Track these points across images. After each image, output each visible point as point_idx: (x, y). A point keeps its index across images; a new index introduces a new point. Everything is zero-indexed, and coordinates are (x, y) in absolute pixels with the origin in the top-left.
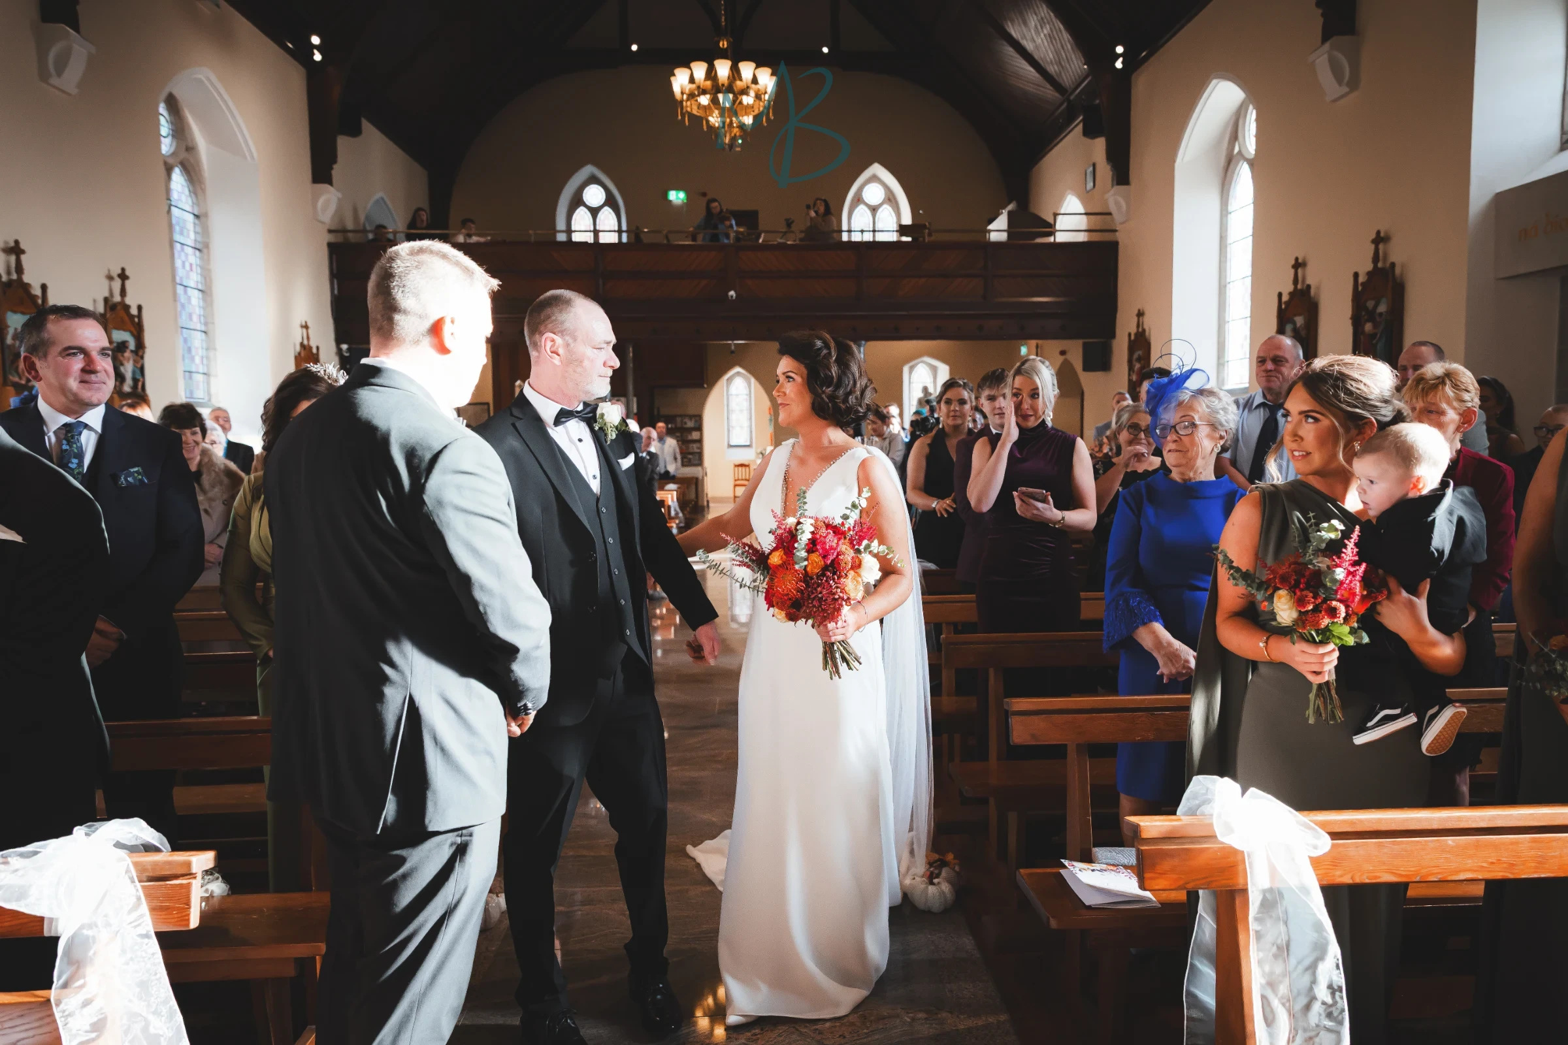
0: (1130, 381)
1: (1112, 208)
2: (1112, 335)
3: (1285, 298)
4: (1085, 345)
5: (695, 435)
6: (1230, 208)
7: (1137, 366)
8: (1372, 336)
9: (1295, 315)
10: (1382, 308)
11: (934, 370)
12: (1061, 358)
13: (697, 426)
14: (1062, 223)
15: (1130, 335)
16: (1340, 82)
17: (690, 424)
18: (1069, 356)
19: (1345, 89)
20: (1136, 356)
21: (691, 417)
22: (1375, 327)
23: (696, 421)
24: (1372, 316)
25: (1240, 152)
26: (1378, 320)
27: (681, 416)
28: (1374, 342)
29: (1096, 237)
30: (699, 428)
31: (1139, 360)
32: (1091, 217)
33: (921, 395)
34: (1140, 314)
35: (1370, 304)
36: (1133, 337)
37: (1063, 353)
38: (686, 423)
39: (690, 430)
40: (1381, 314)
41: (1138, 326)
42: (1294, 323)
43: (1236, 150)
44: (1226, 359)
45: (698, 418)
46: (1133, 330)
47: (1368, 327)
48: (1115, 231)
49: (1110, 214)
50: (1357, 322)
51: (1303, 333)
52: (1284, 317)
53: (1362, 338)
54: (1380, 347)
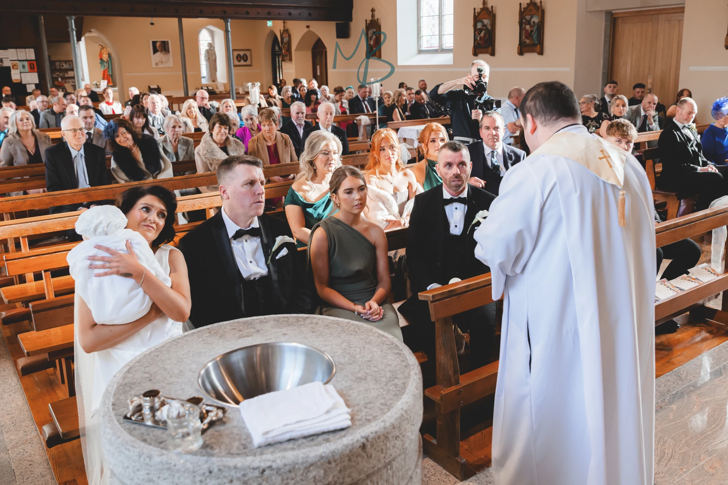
2: (351, 20)
3: (478, 11)
4: (337, 24)
5: (70, 74)
7: (372, 37)
9: (483, 19)
11: (212, 33)
12: (307, 30)
13: (71, 68)
15: (365, 20)
17: (65, 66)
18: (311, 29)
20: (371, 32)
21: (66, 62)
22: (531, 27)
23: (70, 64)
24: (529, 22)
27: (59, 61)
28: (533, 33)
30: (72, 70)
34: (373, 10)
35: (528, 17)
36: (368, 22)
37: (308, 27)
38: (63, 66)
39: (67, 70)
41: (373, 16)
42: (483, 22)
44: (422, 35)
45: (70, 63)
46: (368, 18)
50: (521, 24)
51: (489, 27)
52: (477, 19)
53: (524, 32)
54: (535, 36)
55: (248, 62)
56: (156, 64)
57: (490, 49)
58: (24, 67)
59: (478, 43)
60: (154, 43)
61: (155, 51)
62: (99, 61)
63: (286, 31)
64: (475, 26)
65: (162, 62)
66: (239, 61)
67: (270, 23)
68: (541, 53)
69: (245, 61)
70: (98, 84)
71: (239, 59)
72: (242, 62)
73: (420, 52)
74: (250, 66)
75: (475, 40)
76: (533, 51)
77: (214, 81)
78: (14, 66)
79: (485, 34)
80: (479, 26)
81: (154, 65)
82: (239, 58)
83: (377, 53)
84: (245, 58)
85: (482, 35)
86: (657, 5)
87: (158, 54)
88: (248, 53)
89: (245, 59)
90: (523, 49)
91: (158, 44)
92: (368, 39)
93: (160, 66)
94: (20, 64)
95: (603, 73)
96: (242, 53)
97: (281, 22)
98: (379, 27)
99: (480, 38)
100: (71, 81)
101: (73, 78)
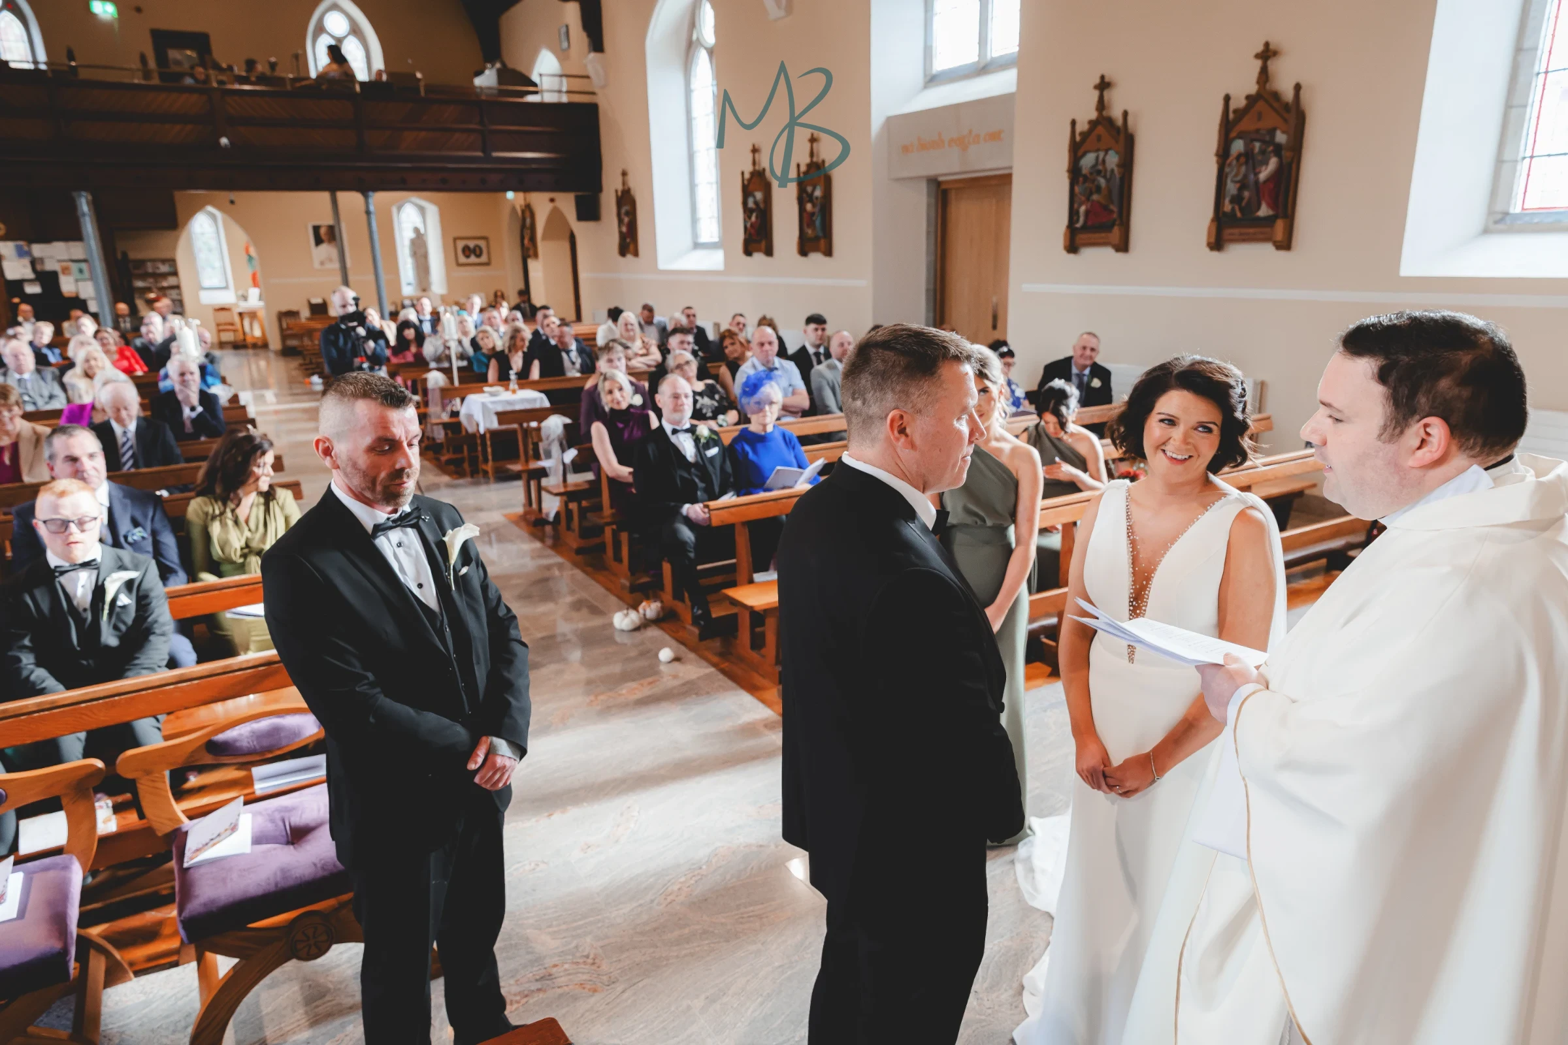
0: (621, 233)
1: (591, 73)
2: (600, 190)
3: (747, 176)
4: (577, 199)
5: (171, 281)
6: (693, 86)
7: (626, 220)
8: (813, 214)
9: (757, 190)
10: (818, 193)
11: (422, 210)
12: (551, 205)
13: (171, 270)
14: (546, 83)
15: (616, 191)
16: (779, 7)
17: (164, 268)
18: (560, 206)
19: (782, 13)
20: (623, 210)
21: (164, 261)
22: (814, 206)
23: (170, 266)
24: (811, 198)
25: (698, 39)
26: (815, 200)
27: (151, 260)
28: (814, 218)
29: (577, 99)
30: (175, 273)
31: (627, 214)
32: (572, 79)
33: (412, 235)
34: (624, 174)
35: (809, 189)
36: (619, 194)
37: (552, 200)
38: (158, 268)
39: (164, 276)
40: (817, 198)
41: (624, 183)
42: (754, 197)
43: (694, 37)
44: (698, 218)
45: (171, 263)
46: (620, 187)
47: (809, 207)
48: (593, 93)
49: (588, 77)
50: (801, 202)
51: (762, 206)
52: (747, 191)
53: (805, 215)
54: (818, 223)
55: (484, 259)
56: (322, 263)
57: (763, 244)
58: (81, 271)
59: (750, 234)
60: (316, 229)
61: (319, 241)
62: (245, 257)
63: (528, 209)
64: (745, 203)
65: (331, 260)
66: (468, 257)
67: (510, 195)
68: (828, 252)
69: (479, 256)
70: (245, 294)
71: (467, 253)
72: (473, 259)
73: (697, 246)
74: (487, 264)
75: (745, 228)
76: (816, 250)
77: (424, 290)
78: (66, 271)
79: (757, 217)
80: (751, 204)
81: (317, 265)
82: (467, 251)
83: (632, 247)
84: (476, 251)
85: (753, 218)
86: (968, 169)
87: (324, 247)
88: (482, 244)
89: (478, 252)
90: (805, 247)
91: (323, 231)
92: (620, 221)
93: (329, 266)
94: (74, 267)
95: (928, 290)
96: (472, 244)
97: (521, 195)
98: (633, 203)
99: (752, 225)
100: (174, 293)
101: (178, 287)
